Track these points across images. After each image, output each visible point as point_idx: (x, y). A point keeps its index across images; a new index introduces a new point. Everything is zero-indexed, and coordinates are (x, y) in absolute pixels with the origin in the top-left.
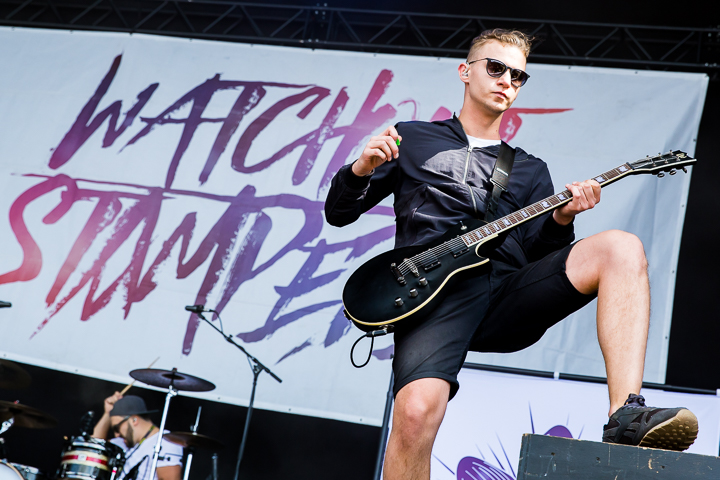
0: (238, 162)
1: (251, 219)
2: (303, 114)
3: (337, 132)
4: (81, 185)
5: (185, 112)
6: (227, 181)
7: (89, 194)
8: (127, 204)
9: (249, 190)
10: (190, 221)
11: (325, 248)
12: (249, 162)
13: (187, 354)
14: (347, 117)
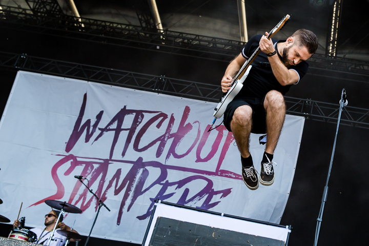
0: (136, 147)
1: (141, 171)
2: (159, 126)
3: (171, 136)
4: (78, 159)
5: (114, 126)
6: (132, 155)
7: (81, 163)
8: (96, 166)
9: (140, 159)
10: (119, 172)
11: (168, 184)
12: (140, 147)
13: (119, 225)
14: (174, 129)
